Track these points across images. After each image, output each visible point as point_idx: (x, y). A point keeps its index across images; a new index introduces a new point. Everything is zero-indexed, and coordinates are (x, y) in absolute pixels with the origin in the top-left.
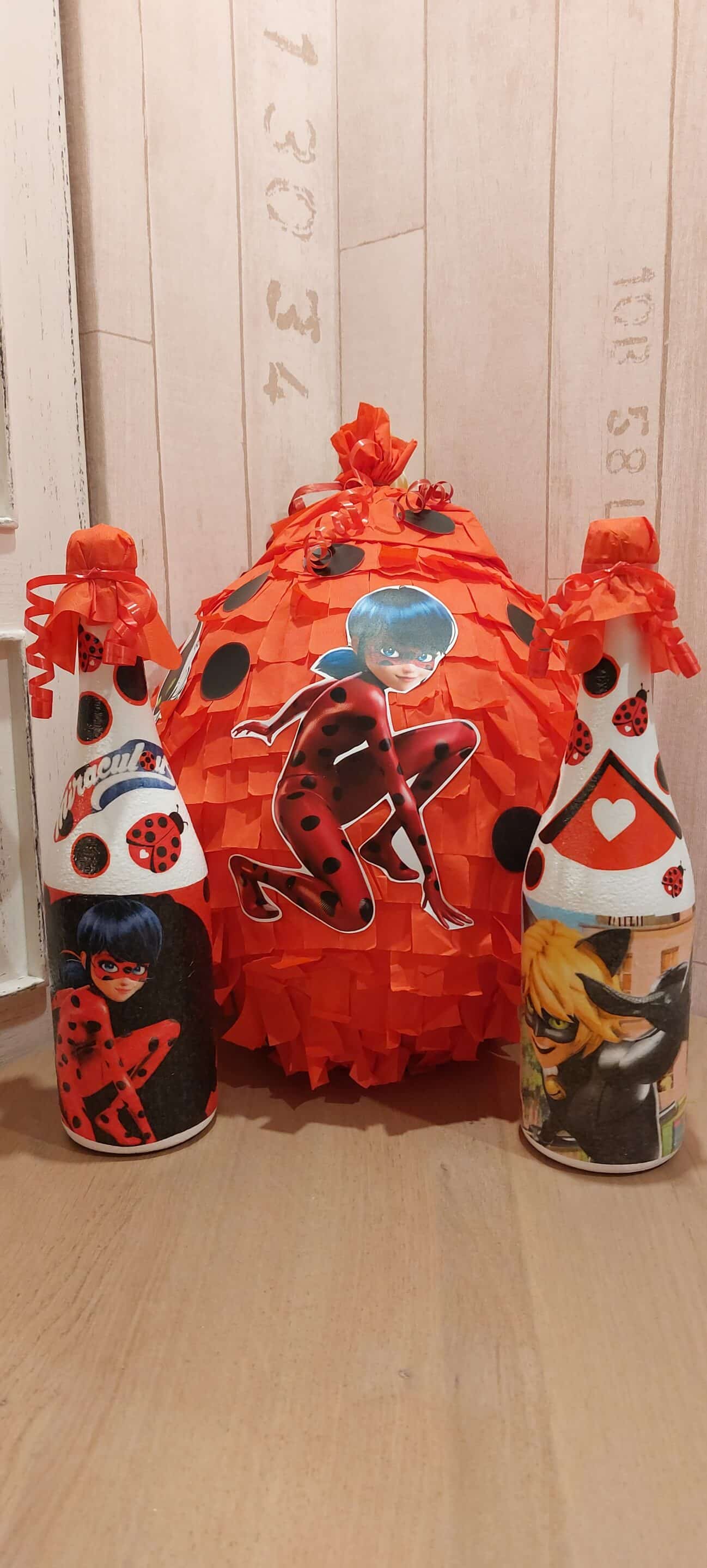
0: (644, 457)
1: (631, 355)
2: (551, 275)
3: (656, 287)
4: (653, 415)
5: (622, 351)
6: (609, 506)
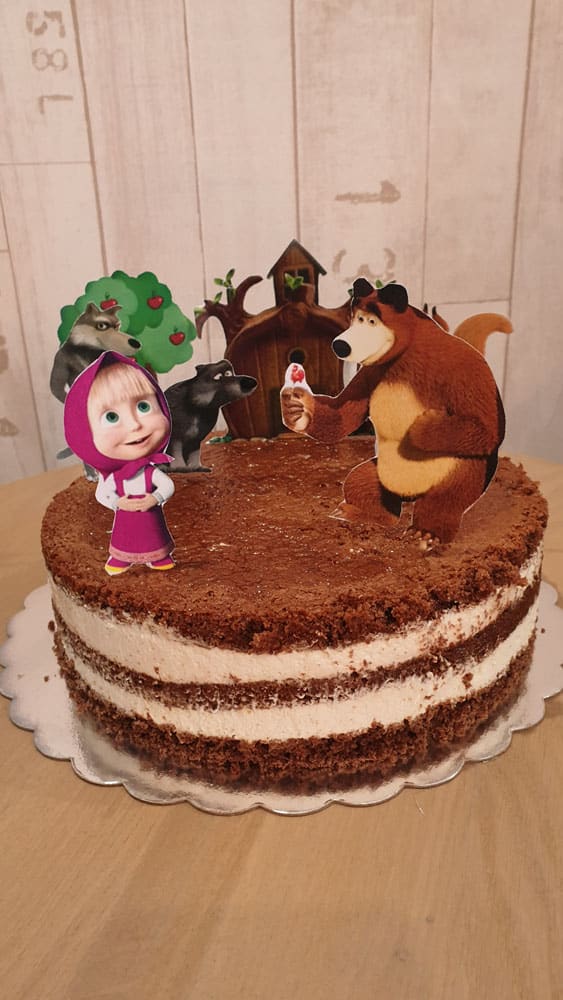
0: (65, 57)
4: (67, 19)
6: (41, 100)
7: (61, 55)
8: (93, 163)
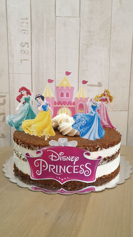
1: (24, 33)
2: (7, 14)
3: (29, 21)
4: (30, 44)
5: (23, 32)
6: (21, 60)
7: (27, 51)
8: (32, 74)
